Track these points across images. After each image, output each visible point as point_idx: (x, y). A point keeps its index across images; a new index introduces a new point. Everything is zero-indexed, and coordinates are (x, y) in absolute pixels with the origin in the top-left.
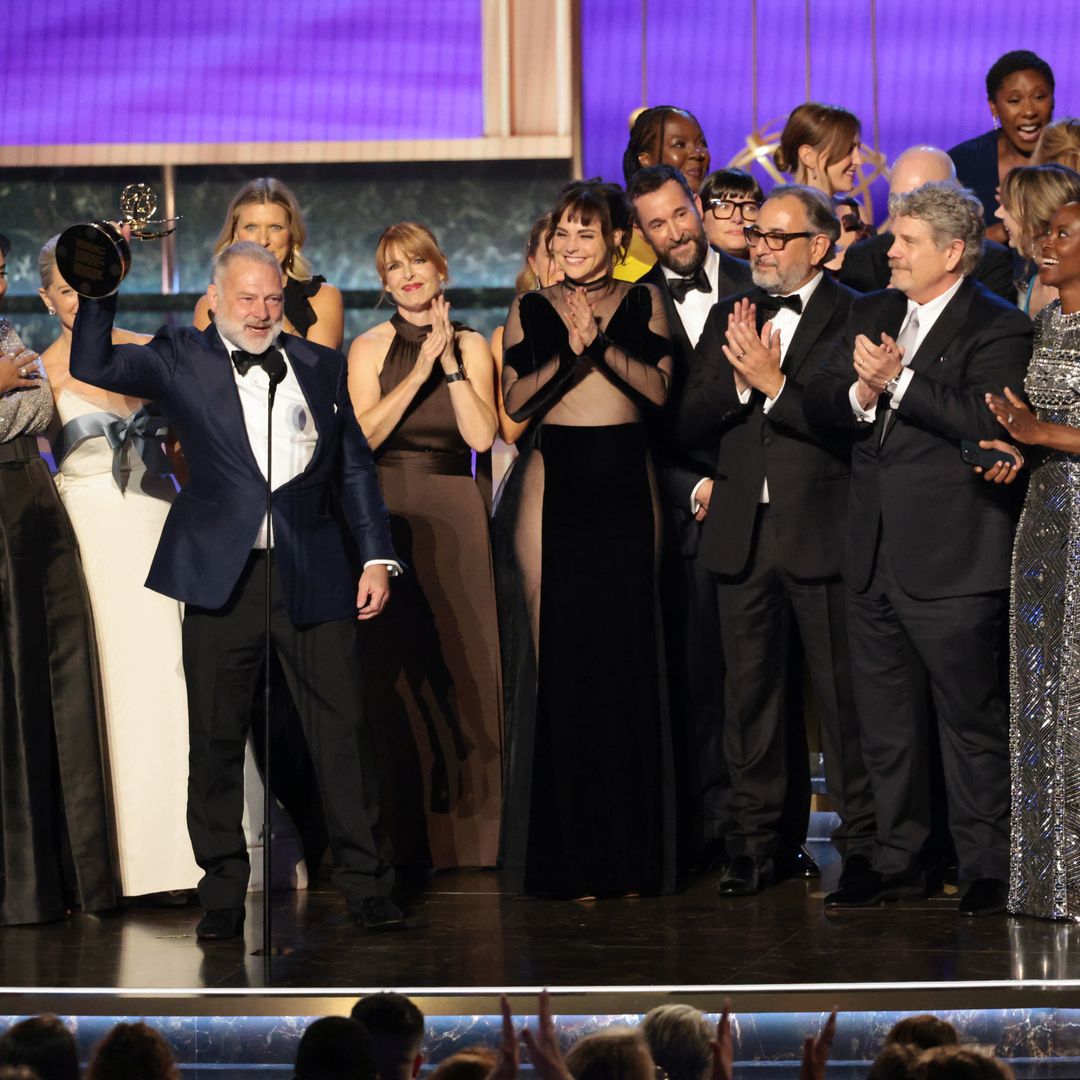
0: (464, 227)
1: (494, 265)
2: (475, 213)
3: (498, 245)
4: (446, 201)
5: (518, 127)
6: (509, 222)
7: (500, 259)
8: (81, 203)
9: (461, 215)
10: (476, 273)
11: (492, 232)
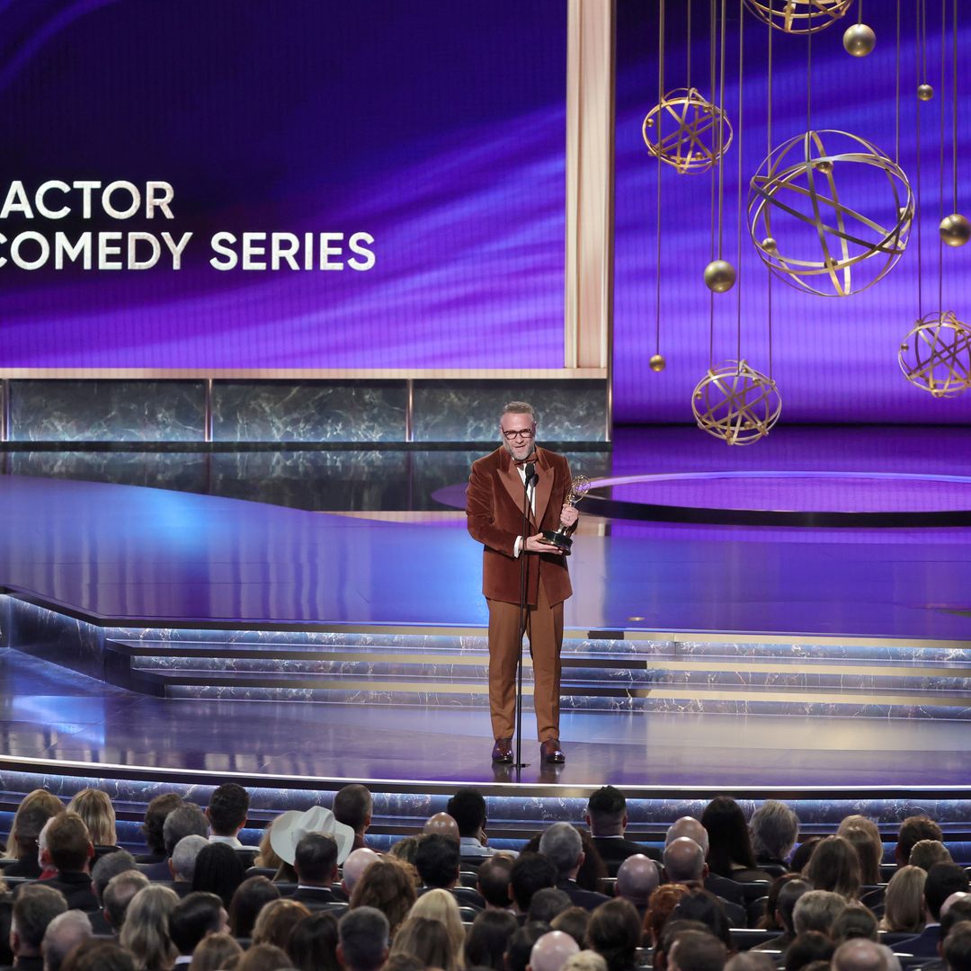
0: (553, 412)
1: (568, 431)
2: (559, 405)
3: (569, 421)
4: (545, 399)
5: (581, 364)
6: (575, 410)
7: (571, 428)
8: (367, 397)
9: (552, 406)
10: (559, 435)
11: (567, 414)
